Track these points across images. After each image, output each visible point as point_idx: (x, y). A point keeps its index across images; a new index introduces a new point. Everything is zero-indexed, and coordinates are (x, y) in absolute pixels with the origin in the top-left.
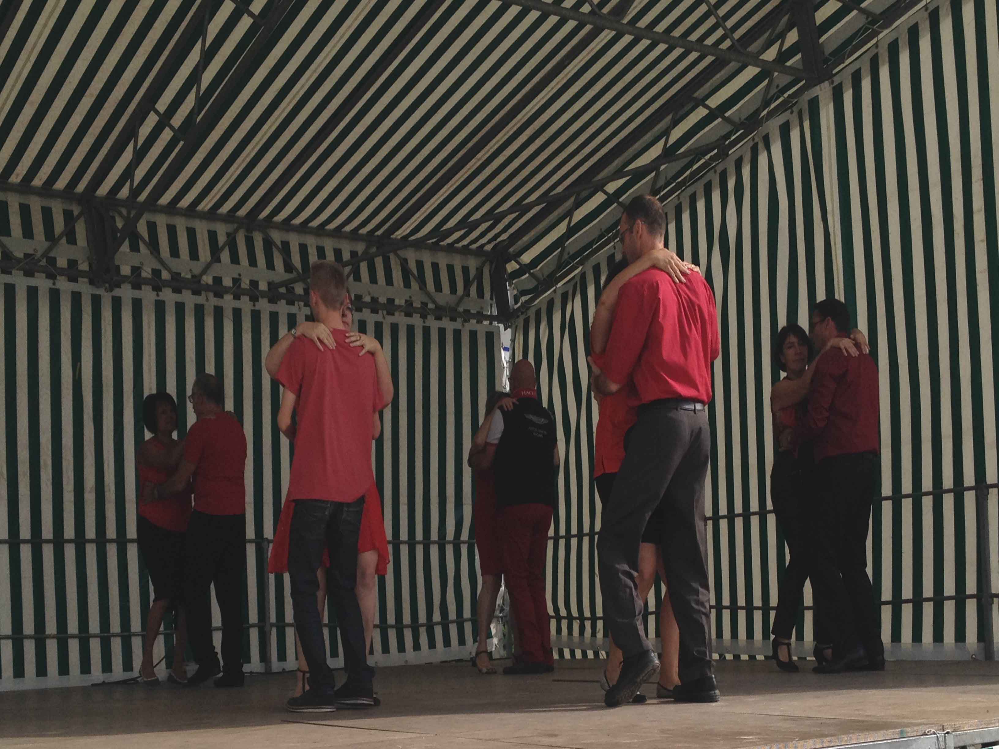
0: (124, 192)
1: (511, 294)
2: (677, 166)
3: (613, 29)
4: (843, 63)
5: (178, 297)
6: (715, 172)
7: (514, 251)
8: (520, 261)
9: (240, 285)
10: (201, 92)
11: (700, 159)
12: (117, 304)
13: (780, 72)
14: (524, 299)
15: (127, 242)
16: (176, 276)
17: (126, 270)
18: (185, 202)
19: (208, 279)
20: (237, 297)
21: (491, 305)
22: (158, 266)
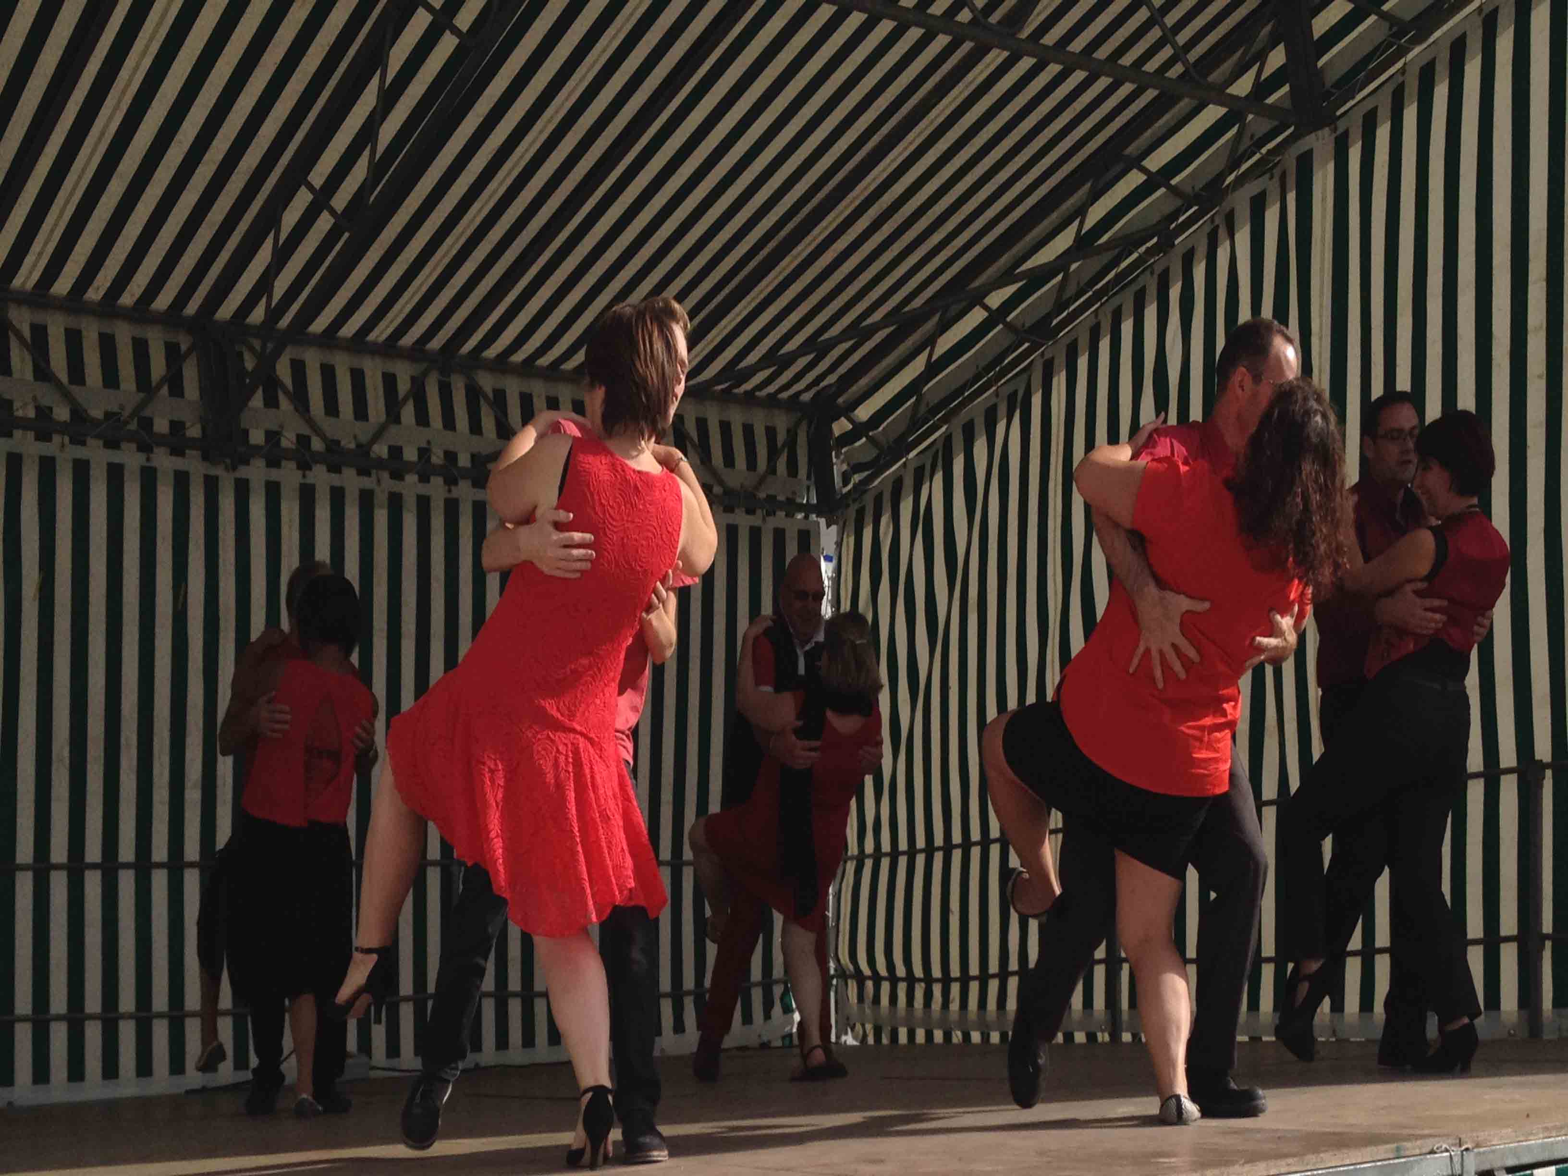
0: (258, 315)
1: (838, 468)
2: (1095, 264)
3: (1004, 48)
4: (1353, 98)
5: (335, 480)
6: (1152, 273)
7: (844, 402)
8: (855, 419)
9: (429, 458)
10: (378, 156)
11: (1130, 254)
12: (242, 490)
13: (1257, 114)
14: (857, 478)
15: (259, 393)
16: (333, 446)
17: (257, 437)
18: (349, 329)
19: (381, 450)
20: (424, 478)
21: (808, 488)
22: (306, 431)
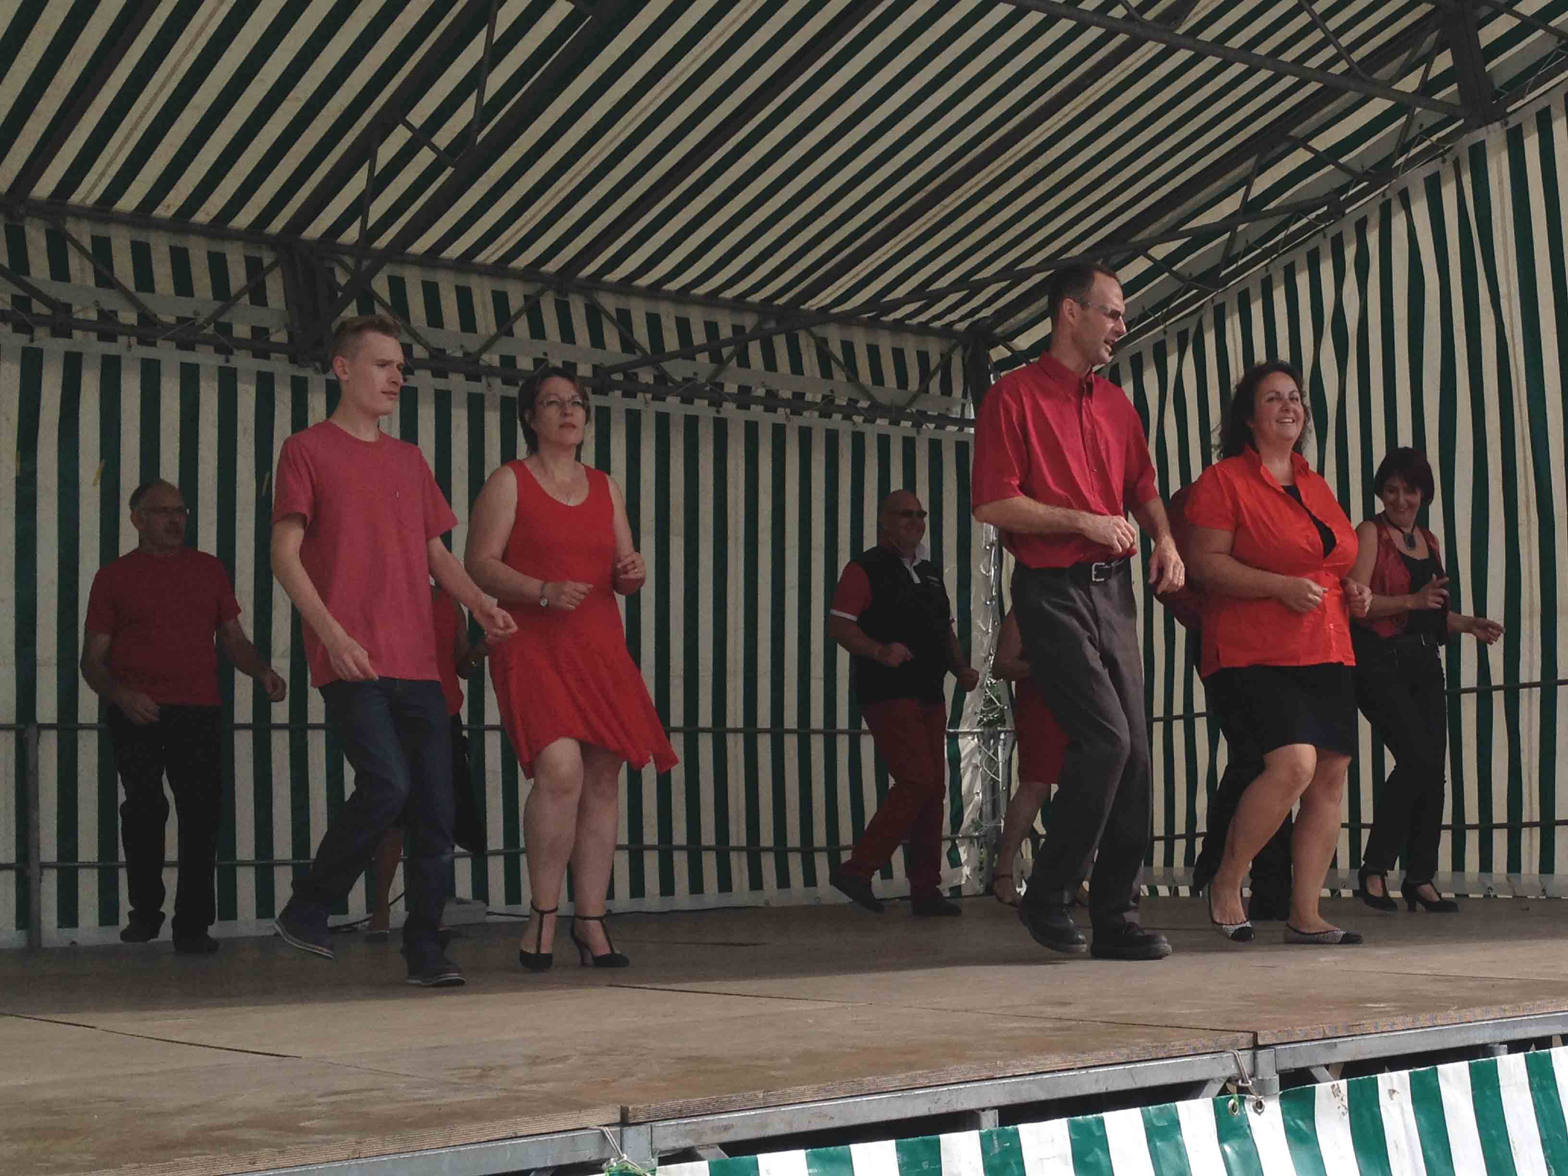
0: (351, 235)
2: (1263, 226)
3: (1161, 42)
4: (1523, 98)
5: (441, 384)
6: (1325, 236)
7: (1001, 332)
8: (1013, 346)
10: (486, 101)
11: (1301, 218)
13: (1425, 107)
15: (353, 305)
16: (437, 354)
18: (454, 251)
19: (492, 359)
21: (964, 405)
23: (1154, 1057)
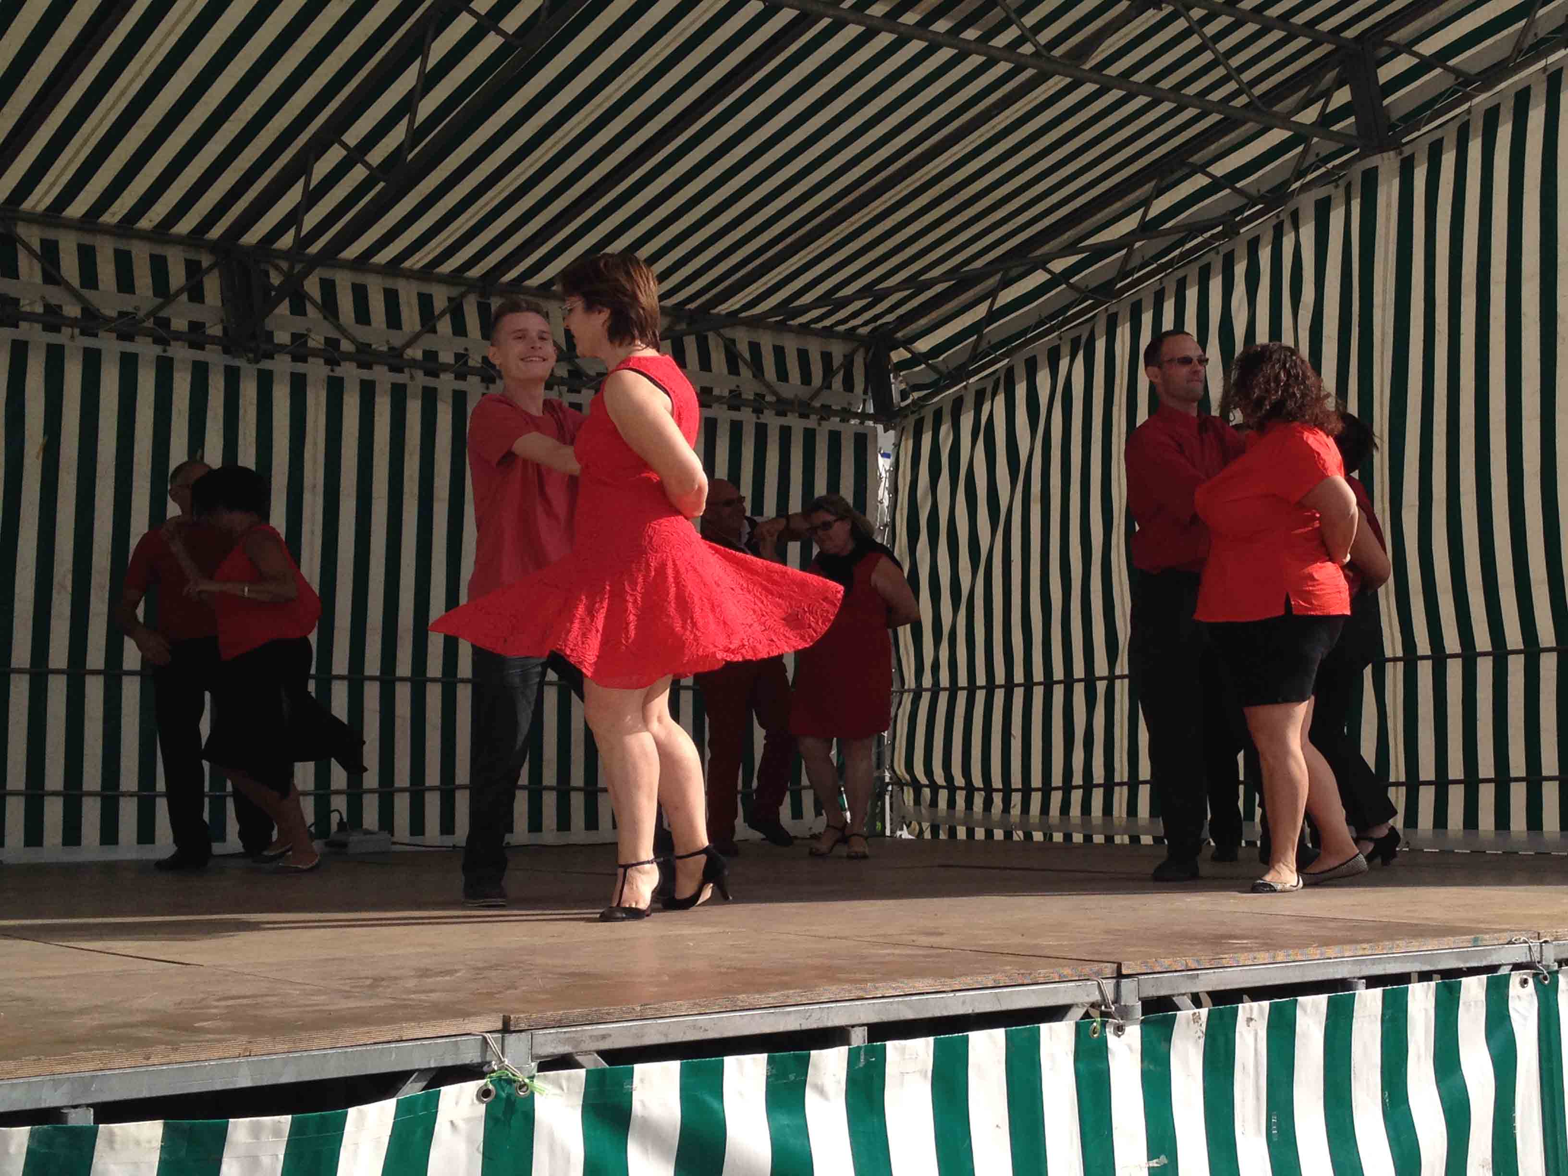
0: (286, 241)
1: (896, 387)
2: (1159, 244)
3: (1067, 75)
4: (1419, 130)
5: (366, 374)
6: (1218, 253)
8: (914, 350)
9: (466, 362)
10: (417, 124)
11: (1196, 237)
12: (266, 380)
13: (1322, 138)
14: (916, 395)
15: (286, 303)
16: (364, 348)
17: (283, 338)
18: (383, 258)
19: (416, 353)
20: (460, 377)
21: (864, 401)
22: (334, 334)
23: (1020, 982)
